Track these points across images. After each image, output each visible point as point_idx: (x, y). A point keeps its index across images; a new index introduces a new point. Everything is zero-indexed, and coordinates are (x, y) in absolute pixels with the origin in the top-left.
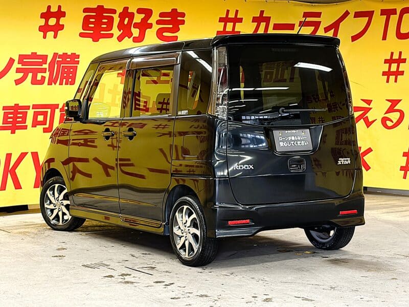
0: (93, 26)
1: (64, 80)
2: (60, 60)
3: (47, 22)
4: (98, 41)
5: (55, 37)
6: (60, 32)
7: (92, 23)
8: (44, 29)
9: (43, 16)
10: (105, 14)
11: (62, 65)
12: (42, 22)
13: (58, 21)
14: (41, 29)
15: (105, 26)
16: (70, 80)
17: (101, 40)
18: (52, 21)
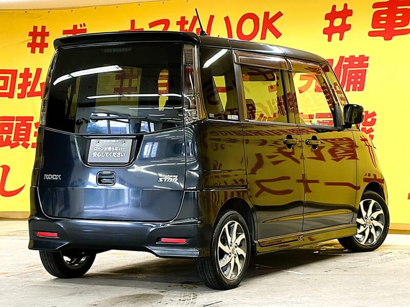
0: (384, 22)
1: (352, 86)
2: (347, 63)
3: (332, 23)
4: (391, 39)
5: (341, 38)
6: (346, 33)
7: (383, 19)
8: (329, 32)
9: (327, 17)
10: (399, 8)
11: (349, 69)
12: (327, 24)
13: (344, 21)
14: (326, 31)
15: (400, 21)
16: (358, 85)
17: (394, 38)
18: (338, 22)
